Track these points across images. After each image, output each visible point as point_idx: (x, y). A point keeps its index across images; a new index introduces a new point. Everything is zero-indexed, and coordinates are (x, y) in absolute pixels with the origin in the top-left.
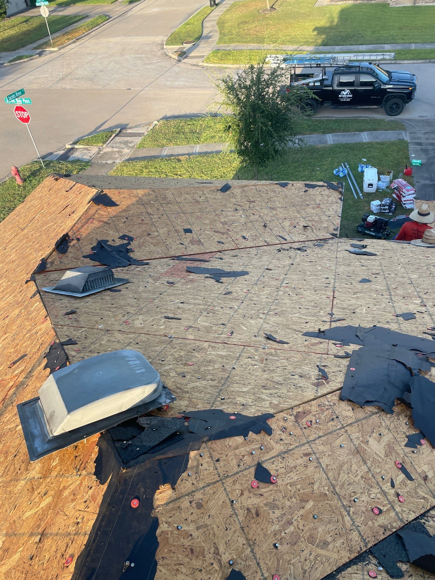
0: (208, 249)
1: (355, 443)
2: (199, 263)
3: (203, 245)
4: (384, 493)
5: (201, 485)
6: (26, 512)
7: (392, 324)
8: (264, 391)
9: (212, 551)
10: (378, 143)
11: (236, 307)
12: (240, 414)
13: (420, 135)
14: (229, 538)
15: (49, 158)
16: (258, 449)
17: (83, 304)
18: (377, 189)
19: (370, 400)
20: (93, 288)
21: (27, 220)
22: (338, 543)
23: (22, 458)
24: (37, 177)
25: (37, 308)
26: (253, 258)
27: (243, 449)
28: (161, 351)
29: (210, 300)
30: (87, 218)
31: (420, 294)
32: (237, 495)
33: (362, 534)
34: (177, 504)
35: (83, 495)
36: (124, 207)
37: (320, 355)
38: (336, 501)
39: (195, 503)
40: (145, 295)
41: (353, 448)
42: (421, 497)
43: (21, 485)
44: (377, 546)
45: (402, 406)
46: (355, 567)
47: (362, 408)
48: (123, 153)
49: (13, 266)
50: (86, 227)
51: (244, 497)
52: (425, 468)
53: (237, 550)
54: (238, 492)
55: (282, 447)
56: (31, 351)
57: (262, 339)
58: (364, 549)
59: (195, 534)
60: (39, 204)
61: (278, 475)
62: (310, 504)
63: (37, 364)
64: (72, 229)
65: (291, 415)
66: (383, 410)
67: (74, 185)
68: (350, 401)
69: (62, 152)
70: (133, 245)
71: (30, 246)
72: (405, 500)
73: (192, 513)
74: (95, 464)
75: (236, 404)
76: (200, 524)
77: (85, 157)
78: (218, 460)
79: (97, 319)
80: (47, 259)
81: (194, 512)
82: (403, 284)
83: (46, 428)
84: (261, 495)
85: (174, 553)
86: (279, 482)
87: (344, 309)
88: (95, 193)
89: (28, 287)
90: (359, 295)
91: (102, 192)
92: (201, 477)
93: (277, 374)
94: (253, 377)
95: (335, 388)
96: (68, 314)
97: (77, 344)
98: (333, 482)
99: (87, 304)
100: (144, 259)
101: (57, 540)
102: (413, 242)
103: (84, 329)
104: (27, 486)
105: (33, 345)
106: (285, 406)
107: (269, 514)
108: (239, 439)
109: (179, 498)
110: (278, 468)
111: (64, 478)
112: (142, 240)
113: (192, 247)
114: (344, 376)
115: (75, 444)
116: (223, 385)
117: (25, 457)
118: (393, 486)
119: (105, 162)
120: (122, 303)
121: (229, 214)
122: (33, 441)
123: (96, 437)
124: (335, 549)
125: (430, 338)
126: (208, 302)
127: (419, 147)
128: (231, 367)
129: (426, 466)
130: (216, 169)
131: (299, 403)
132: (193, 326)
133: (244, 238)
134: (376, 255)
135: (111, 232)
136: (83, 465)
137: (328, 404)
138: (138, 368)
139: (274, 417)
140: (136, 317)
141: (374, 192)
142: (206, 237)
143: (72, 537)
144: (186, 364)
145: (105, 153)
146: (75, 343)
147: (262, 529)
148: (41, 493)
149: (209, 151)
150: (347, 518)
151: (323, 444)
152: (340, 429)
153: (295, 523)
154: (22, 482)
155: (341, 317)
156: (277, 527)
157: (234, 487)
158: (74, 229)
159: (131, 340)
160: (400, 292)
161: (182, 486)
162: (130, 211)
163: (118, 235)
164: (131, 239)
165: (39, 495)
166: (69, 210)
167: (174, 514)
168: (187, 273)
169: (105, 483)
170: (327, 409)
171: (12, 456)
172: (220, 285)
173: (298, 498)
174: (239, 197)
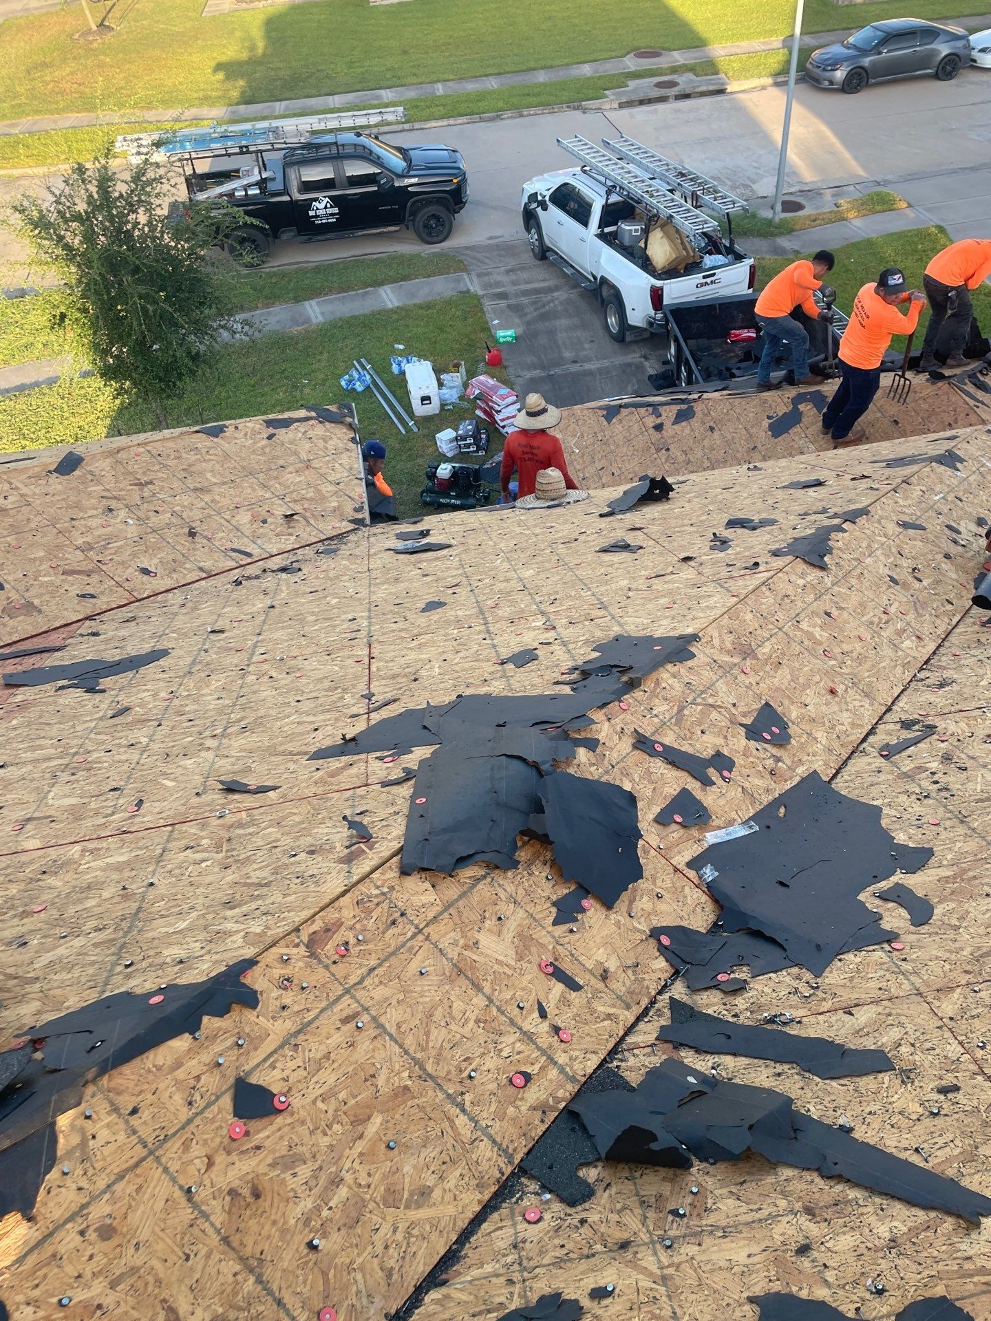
0: (56, 618)
1: (450, 956)
2: (38, 657)
3: (40, 611)
4: (529, 1037)
5: (101, 1183)
7: (494, 682)
8: (229, 913)
10: (420, 307)
11: (145, 740)
12: (175, 986)
13: (499, 278)
14: (197, 1276)
16: (230, 1048)
18: (443, 406)
19: (465, 854)
22: (452, 1181)
26: (176, 614)
27: (194, 1062)
29: (75, 742)
31: (543, 607)
32: (199, 1170)
33: (498, 1140)
37: (351, 792)
38: (431, 1093)
41: (448, 966)
42: (602, 1016)
44: (534, 1153)
45: (533, 846)
46: (495, 1216)
47: (451, 876)
51: (215, 1168)
52: (601, 955)
53: (223, 1292)
54: (200, 1164)
55: (288, 1024)
57: (216, 796)
58: (508, 1170)
61: (290, 1089)
62: (377, 1120)
65: (297, 946)
66: (497, 867)
68: (424, 870)
72: (572, 1035)
75: (162, 966)
78: (134, 1111)
82: (509, 594)
84: (258, 1148)
86: (296, 1102)
87: (394, 677)
90: (422, 639)
92: (98, 1165)
93: (255, 866)
94: (199, 891)
95: (387, 854)
98: (419, 1055)
102: (519, 503)
106: (281, 930)
107: (283, 1182)
108: (181, 1043)
109: (51, 1234)
110: (287, 1073)
113: (12, 623)
114: (404, 823)
116: (126, 933)
118: (543, 1014)
121: (94, 523)
124: (449, 1196)
125: (567, 690)
126: (72, 747)
127: (503, 303)
128: (145, 883)
129: (602, 950)
130: (56, 422)
131: (312, 912)
132: (37, 815)
133: (145, 572)
134: (449, 546)
137: (376, 892)
139: (257, 962)
141: (437, 412)
142: (43, 590)
144: (25, 914)
147: (274, 1223)
149: (27, 381)
150: (461, 1120)
151: (381, 983)
152: (413, 937)
153: (349, 1178)
155: (389, 696)
156: (308, 1204)
157: (187, 1157)
160: (505, 611)
161: (51, 1204)
168: (7, 692)
170: (378, 904)
172: (98, 697)
173: (345, 1120)
174: (109, 477)
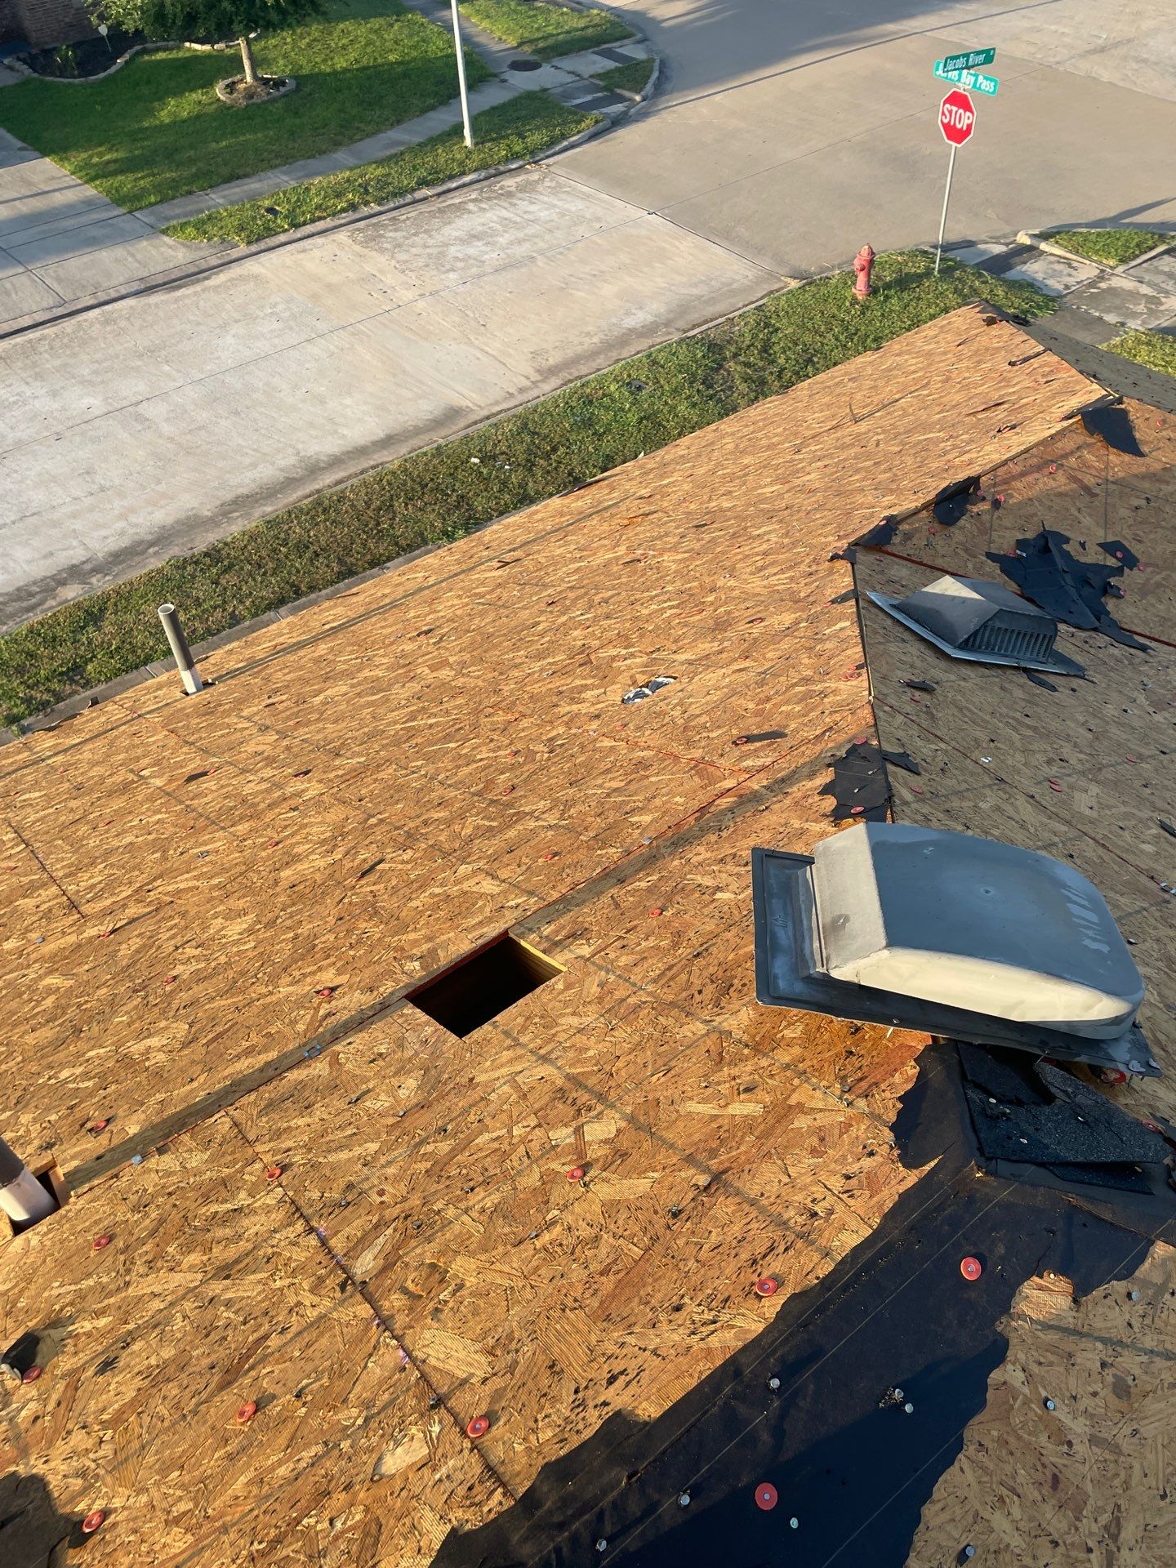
6: (691, 1099)
9: (1105, 1518)
15: (958, 255)
17: (953, 677)
20: (990, 649)
21: (876, 400)
23: (712, 970)
24: (905, 295)
25: (842, 635)
28: (1130, 914)
30: (1044, 457)
34: (1069, 1344)
35: (844, 1157)
36: (1158, 466)
39: (1114, 1375)
40: (1118, 733)
43: (694, 1030)
48: (1162, 308)
49: (808, 503)
50: (1030, 478)
56: (796, 730)
59: (1081, 1449)
60: (921, 369)
63: (806, 771)
64: (994, 469)
67: (1038, 354)
69: (998, 249)
70: (1129, 580)
71: (867, 470)
73: (1095, 1394)
74: (900, 1106)
76: (1102, 1435)
77: (1051, 282)
79: (979, 734)
80: (900, 522)
81: (1102, 1394)
83: (812, 945)
85: (1012, 1454)
88: (1094, 397)
89: (831, 572)
91: (1120, 401)
96: (911, 685)
97: (918, 774)
99: (963, 683)
100: (1138, 630)
101: (752, 1216)
103: (943, 746)
104: (709, 1043)
105: (807, 719)
111: (805, 1085)
112: (1158, 578)
115: (859, 1023)
117: (720, 973)
119: (1097, 314)
120: (1054, 725)
122: (773, 957)
123: (919, 1040)
135: (1087, 521)
136: (864, 1084)
138: (1090, 933)
140: (1083, 783)
143: (791, 1237)
145: (1112, 291)
146: (913, 770)
148: (738, 1081)
154: (701, 1026)
158: (1000, 472)
159: (1056, 839)
162: (1168, 483)
163: (1101, 535)
164: (1130, 561)
165: (733, 1083)
166: (1000, 414)
167: (1051, 1364)
169: (916, 1168)
171: (689, 951)
